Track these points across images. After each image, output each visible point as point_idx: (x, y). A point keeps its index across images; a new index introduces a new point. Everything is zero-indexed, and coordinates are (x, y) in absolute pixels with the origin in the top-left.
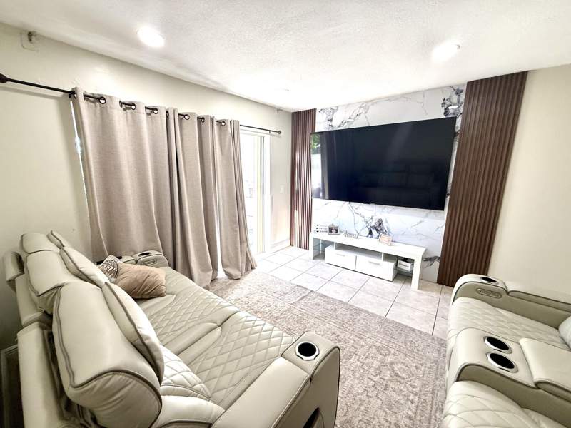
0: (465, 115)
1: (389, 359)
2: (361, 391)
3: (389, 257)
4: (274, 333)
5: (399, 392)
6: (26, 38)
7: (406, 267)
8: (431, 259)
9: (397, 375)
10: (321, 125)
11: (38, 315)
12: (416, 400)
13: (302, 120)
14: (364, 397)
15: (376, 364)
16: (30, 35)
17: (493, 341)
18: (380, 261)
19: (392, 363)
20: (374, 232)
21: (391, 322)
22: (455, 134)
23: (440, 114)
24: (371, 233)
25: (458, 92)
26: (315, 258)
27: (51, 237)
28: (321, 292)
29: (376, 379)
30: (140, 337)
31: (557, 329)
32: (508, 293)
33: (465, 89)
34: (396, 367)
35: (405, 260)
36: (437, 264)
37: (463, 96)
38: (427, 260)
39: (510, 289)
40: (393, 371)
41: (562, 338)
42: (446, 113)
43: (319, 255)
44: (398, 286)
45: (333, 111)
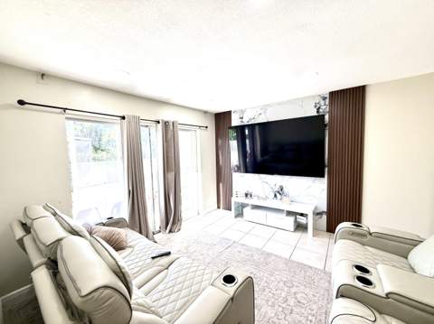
0: (330, 112)
1: (293, 290)
2: (273, 315)
3: (289, 213)
4: (206, 271)
5: (301, 315)
6: (40, 77)
7: (302, 220)
8: (320, 214)
9: (299, 302)
10: (235, 122)
11: (45, 260)
12: (314, 320)
13: (222, 119)
14: (275, 320)
15: (283, 295)
16: (43, 75)
17: (359, 268)
18: (283, 216)
19: (295, 293)
20: (278, 195)
21: (293, 262)
22: (326, 126)
23: (314, 113)
24: (275, 196)
25: (324, 99)
26: (236, 217)
27: (46, 207)
28: (242, 242)
29: (284, 305)
30: (119, 267)
31: (406, 258)
32: (371, 234)
33: (328, 96)
34: (298, 296)
35: (302, 215)
36: (325, 217)
37: (327, 101)
38: (318, 214)
39: (371, 231)
40: (296, 298)
41: (410, 265)
42: (318, 112)
43: (240, 214)
44: (298, 234)
45: (243, 112)
